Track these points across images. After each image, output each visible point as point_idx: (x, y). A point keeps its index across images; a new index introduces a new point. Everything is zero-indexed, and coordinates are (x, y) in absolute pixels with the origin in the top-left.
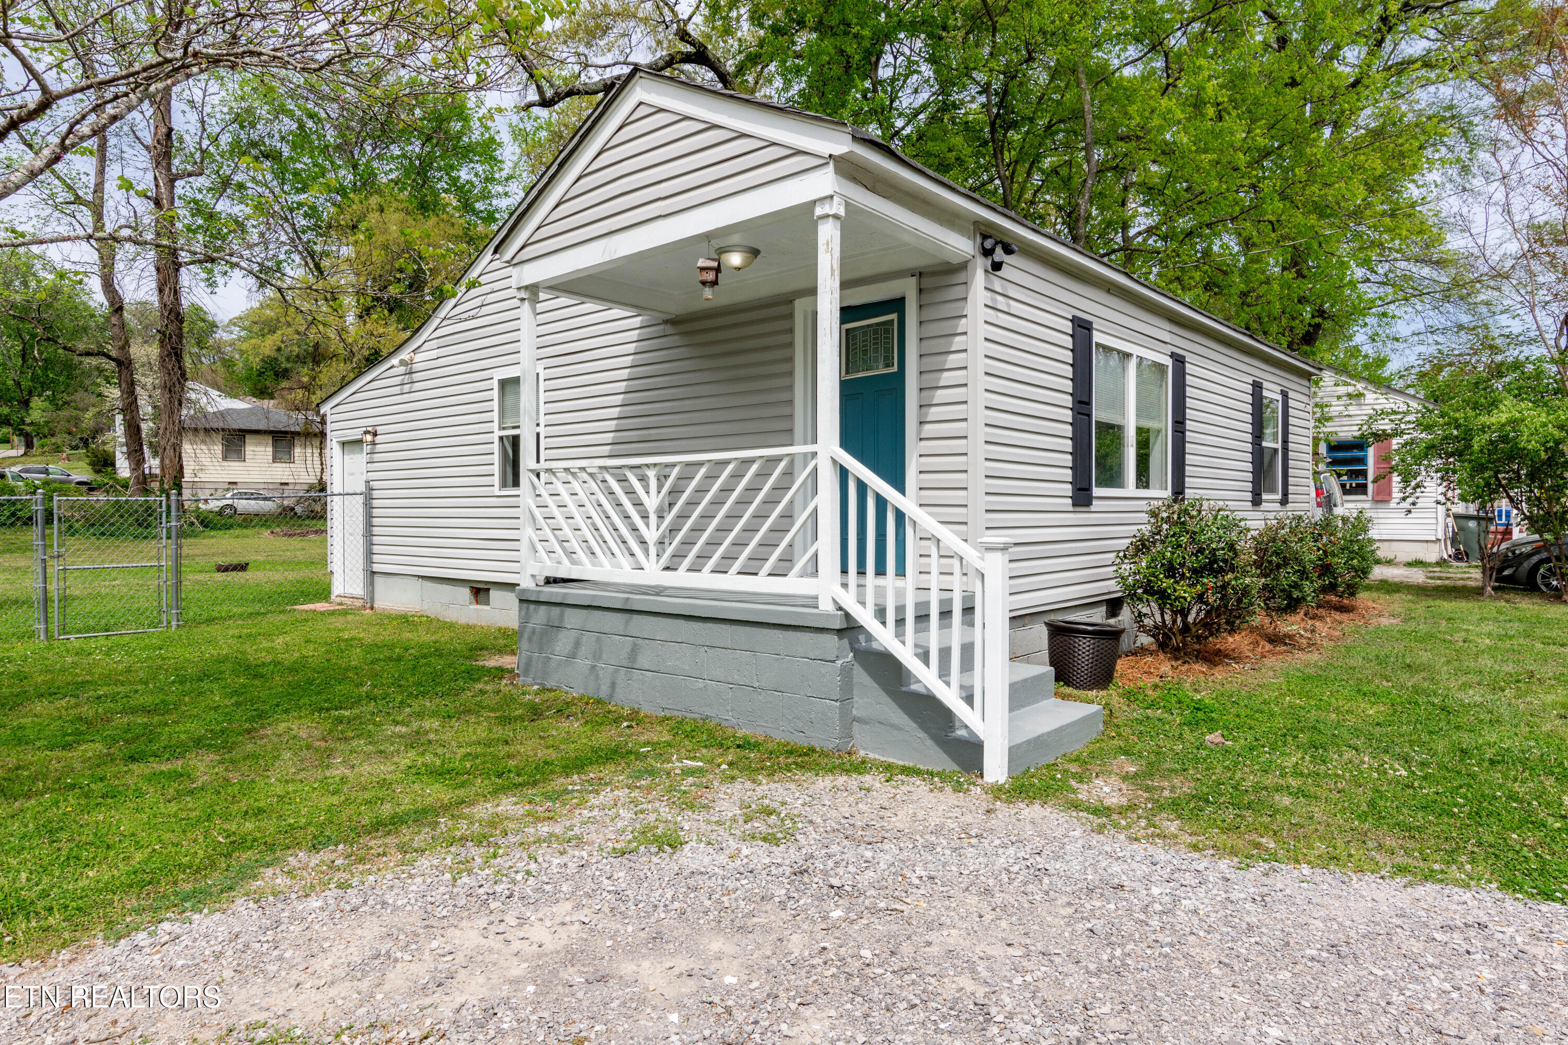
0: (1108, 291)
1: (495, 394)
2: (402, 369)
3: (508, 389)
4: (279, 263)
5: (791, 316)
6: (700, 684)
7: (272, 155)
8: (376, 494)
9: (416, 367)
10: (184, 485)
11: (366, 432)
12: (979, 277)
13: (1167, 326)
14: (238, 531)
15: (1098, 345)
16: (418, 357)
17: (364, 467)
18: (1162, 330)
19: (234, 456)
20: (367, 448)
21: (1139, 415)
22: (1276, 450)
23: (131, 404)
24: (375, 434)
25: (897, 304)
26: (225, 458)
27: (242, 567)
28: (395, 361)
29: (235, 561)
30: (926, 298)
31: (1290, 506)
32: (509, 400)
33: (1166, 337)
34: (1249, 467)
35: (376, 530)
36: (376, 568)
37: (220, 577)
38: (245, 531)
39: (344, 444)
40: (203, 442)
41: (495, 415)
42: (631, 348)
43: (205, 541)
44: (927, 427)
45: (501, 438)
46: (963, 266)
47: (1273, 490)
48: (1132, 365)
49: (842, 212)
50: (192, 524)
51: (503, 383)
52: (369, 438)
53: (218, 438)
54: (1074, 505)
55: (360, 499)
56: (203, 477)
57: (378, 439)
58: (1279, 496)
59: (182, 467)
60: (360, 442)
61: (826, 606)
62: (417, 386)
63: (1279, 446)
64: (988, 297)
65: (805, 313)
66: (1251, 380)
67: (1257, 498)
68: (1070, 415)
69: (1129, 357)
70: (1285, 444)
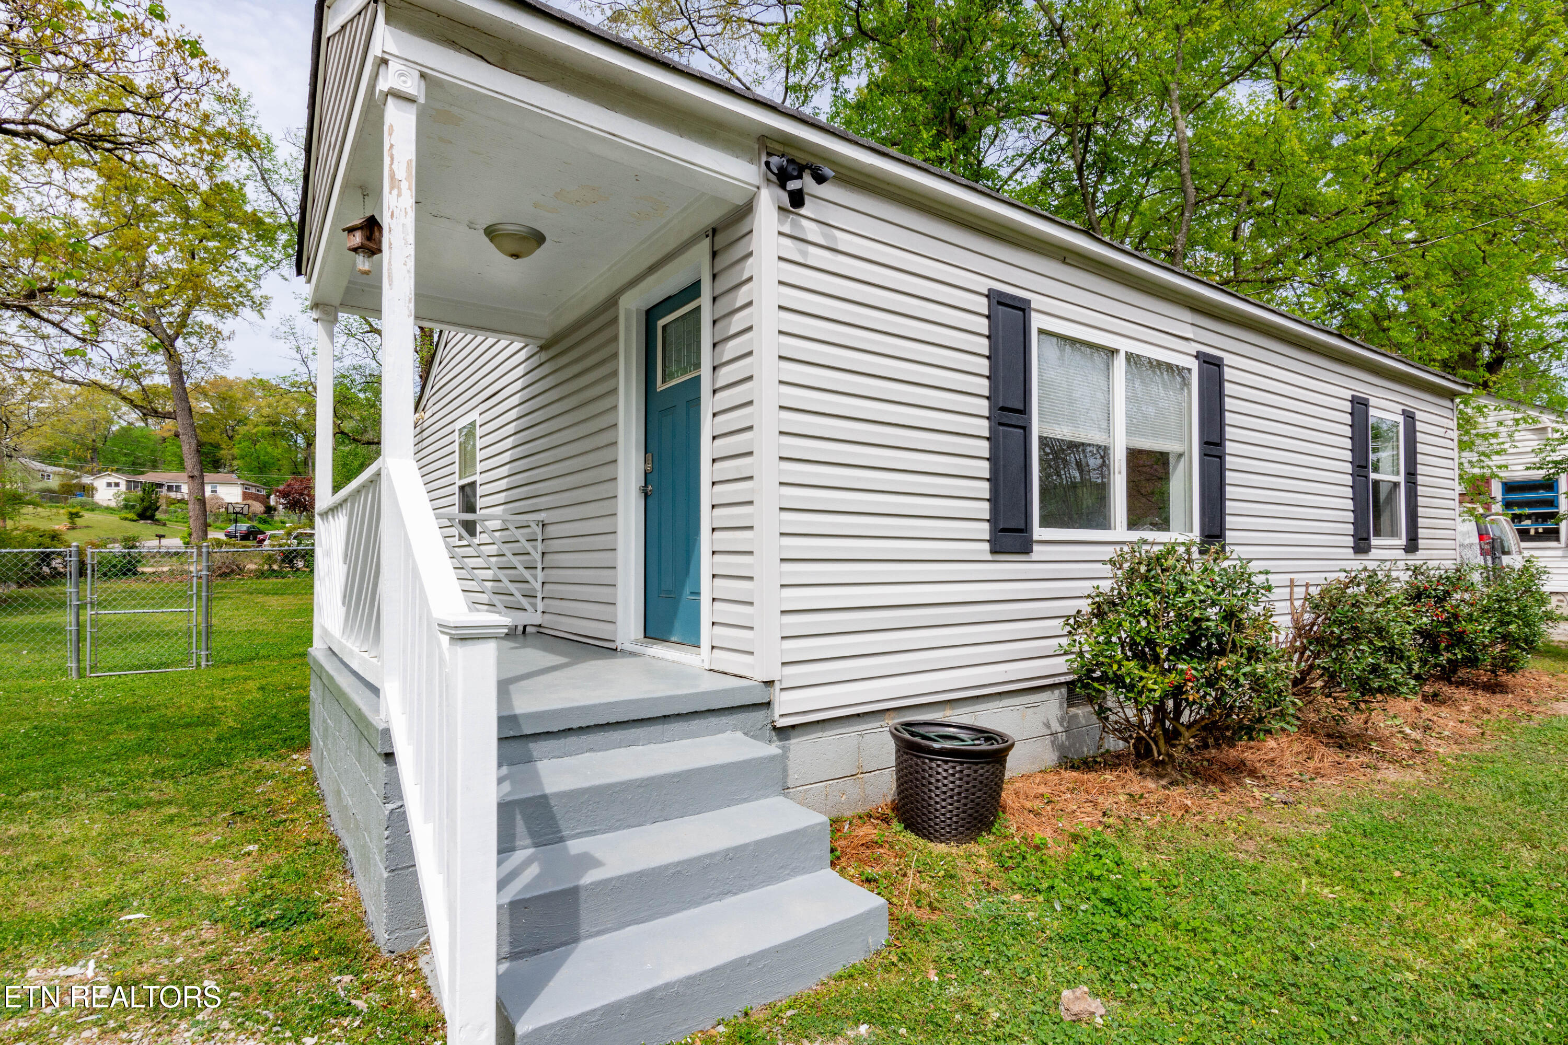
0: (1064, 261)
1: (456, 446)
5: (617, 319)
12: (768, 216)
13: (1188, 316)
15: (1041, 332)
16: (427, 415)
18: (1183, 324)
21: (1129, 433)
22: (1396, 485)
25: (693, 289)
30: (719, 264)
31: (1420, 554)
33: (1188, 331)
34: (1350, 504)
41: (456, 467)
42: (521, 383)
45: (461, 489)
46: (746, 210)
47: (1394, 534)
48: (1120, 363)
49: (408, 87)
54: (993, 552)
58: (1403, 541)
63: (1401, 479)
64: (790, 249)
65: (628, 312)
66: (1348, 394)
67: (1361, 545)
68: (983, 427)
69: (1113, 352)
70: (1411, 475)
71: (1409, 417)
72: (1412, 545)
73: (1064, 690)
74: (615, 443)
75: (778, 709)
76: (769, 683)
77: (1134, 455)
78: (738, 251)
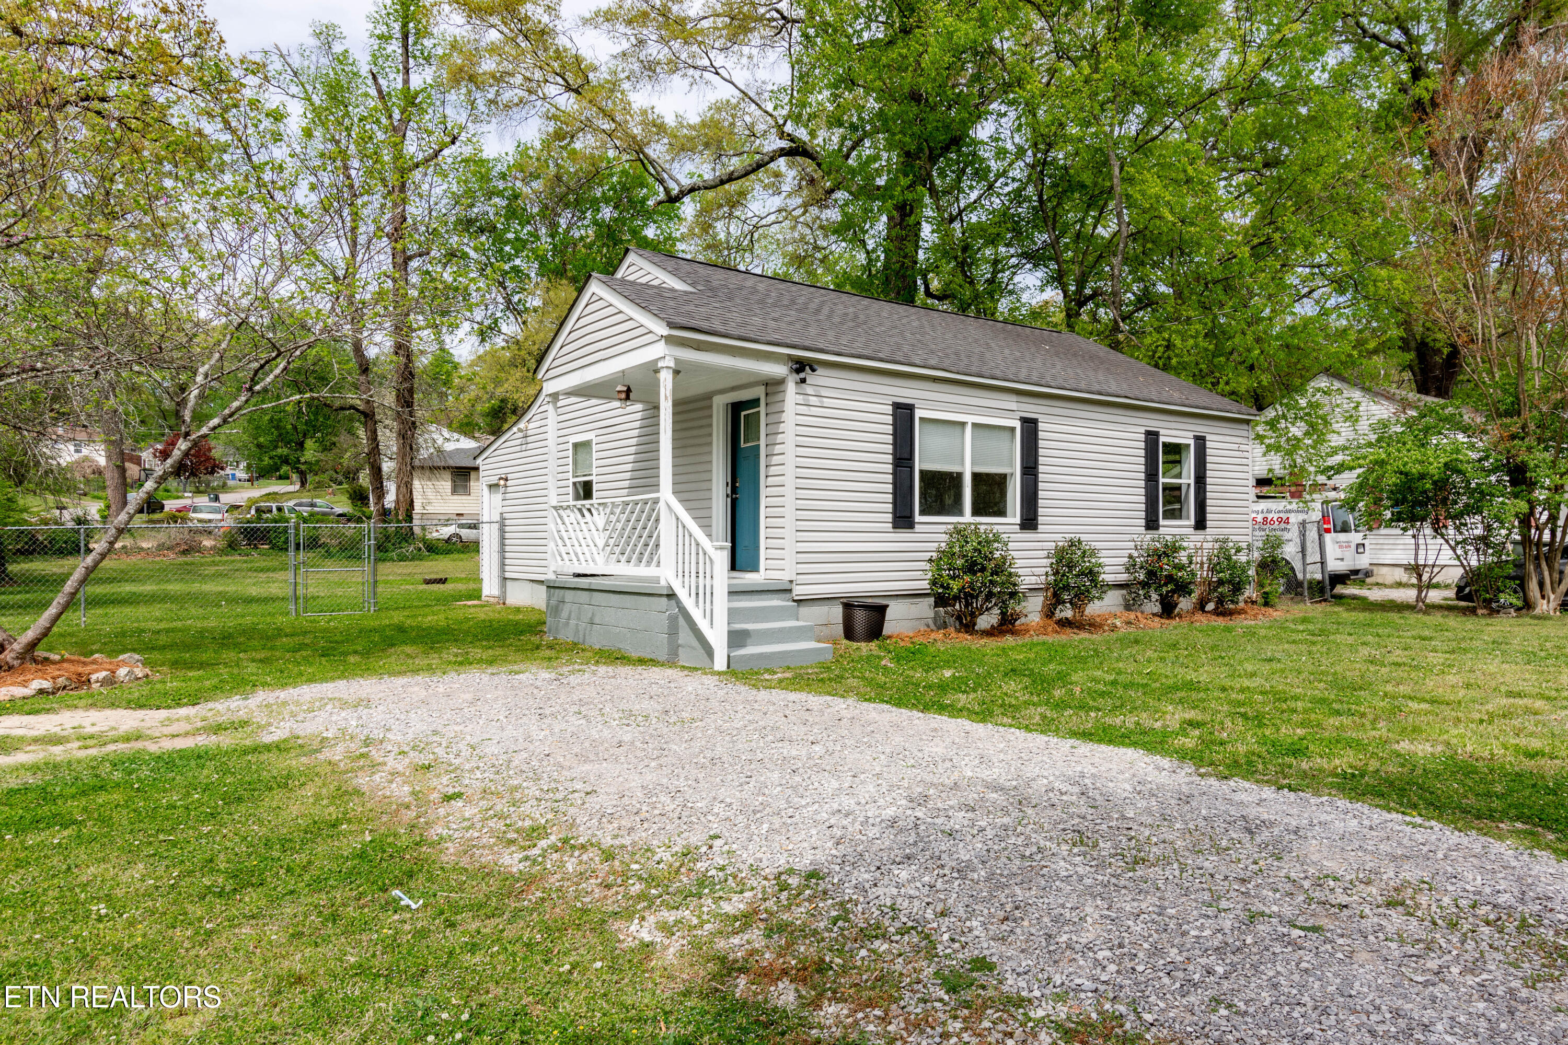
0: (934, 381)
1: (570, 453)
2: (520, 435)
3: (580, 450)
4: (496, 321)
5: (710, 407)
6: (618, 630)
7: (491, 229)
8: (507, 522)
9: (530, 433)
10: (415, 516)
11: (501, 479)
12: (791, 387)
13: (1014, 398)
14: (455, 556)
15: (921, 418)
16: (531, 426)
17: (500, 503)
18: (1011, 403)
19: (461, 490)
20: (502, 490)
21: (973, 464)
22: (1186, 486)
23: (373, 449)
24: (506, 480)
25: (755, 402)
26: (454, 491)
27: (443, 581)
28: (515, 429)
29: (438, 577)
30: (770, 399)
31: (1208, 531)
32: (580, 457)
33: (1014, 406)
34: (1142, 499)
35: (507, 548)
36: (507, 575)
37: (425, 586)
38: (462, 556)
39: (490, 486)
40: (430, 479)
41: (570, 468)
42: (637, 424)
43: (430, 563)
44: (769, 479)
45: (574, 484)
46: (781, 382)
48: (969, 429)
49: (672, 364)
50: (420, 549)
51: (576, 446)
52: (502, 482)
53: (447, 475)
54: (894, 527)
55: (496, 526)
56: (430, 509)
57: (509, 483)
58: (1192, 522)
59: (412, 501)
60: (497, 485)
61: (663, 583)
62: (530, 446)
63: (1191, 482)
64: (800, 399)
65: (718, 405)
66: (1143, 430)
67: (1152, 524)
68: (890, 468)
69: (963, 424)
70: (1201, 479)
71: (1201, 441)
72: (1200, 524)
73: (933, 599)
74: (711, 471)
75: (794, 593)
76: (791, 581)
77: (976, 477)
78: (779, 397)
